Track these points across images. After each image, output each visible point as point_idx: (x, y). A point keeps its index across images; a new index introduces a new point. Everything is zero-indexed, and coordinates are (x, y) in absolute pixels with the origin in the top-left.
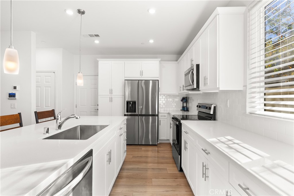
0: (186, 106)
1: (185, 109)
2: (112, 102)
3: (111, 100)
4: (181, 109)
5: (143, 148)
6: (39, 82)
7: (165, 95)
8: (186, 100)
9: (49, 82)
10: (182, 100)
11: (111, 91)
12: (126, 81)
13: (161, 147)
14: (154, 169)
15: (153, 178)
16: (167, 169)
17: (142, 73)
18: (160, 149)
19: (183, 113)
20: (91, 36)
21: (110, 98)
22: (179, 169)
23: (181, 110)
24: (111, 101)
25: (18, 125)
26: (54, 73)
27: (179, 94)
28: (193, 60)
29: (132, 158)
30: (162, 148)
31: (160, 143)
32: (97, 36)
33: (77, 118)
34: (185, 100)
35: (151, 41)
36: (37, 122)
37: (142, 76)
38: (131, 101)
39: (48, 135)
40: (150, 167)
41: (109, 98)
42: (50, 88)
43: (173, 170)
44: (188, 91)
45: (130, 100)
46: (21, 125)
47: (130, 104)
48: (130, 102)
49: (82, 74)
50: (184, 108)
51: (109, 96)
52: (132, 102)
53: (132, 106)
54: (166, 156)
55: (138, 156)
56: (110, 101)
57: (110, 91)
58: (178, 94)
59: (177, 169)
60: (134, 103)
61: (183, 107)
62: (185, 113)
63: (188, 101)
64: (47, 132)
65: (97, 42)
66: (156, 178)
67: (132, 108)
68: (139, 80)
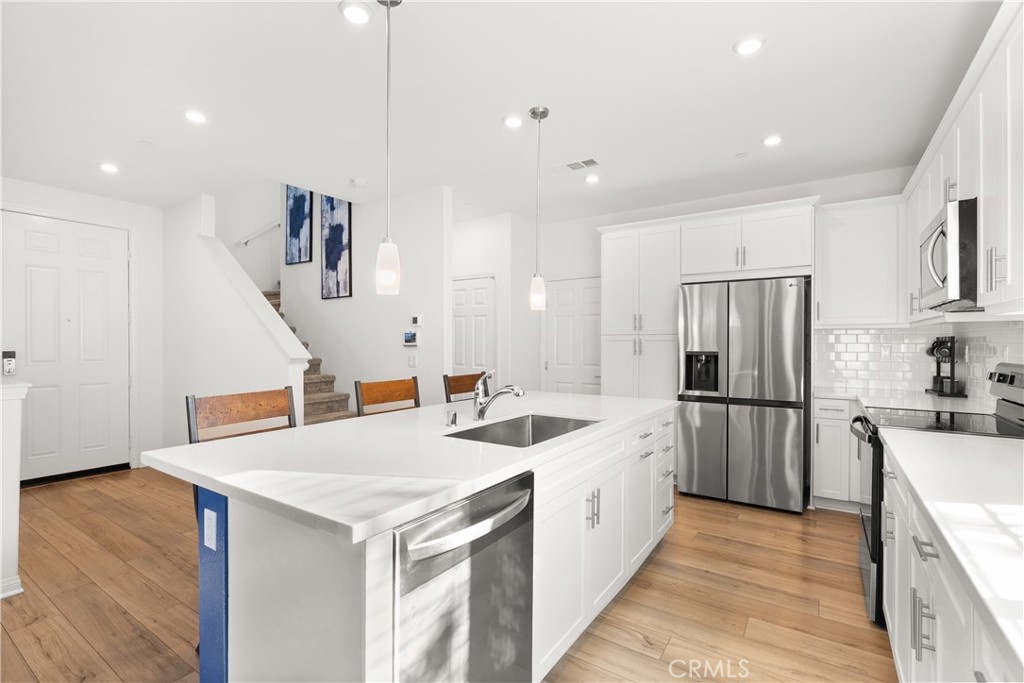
0: (949, 375)
1: (947, 389)
2: (640, 354)
3: (637, 350)
4: (930, 386)
5: (744, 515)
6: (462, 305)
7: (871, 332)
8: (952, 349)
9: (483, 304)
10: (931, 352)
11: (638, 323)
12: (686, 286)
13: (818, 523)
14: (766, 588)
15: (753, 616)
16: (821, 603)
17: (741, 256)
18: (811, 530)
19: (935, 404)
20: (574, 166)
21: (635, 343)
22: (873, 617)
23: (926, 390)
24: (637, 353)
25: (411, 402)
26: (493, 278)
27: (913, 325)
28: (953, 186)
29: (696, 536)
30: (820, 526)
31: (818, 511)
32: (590, 163)
33: (518, 395)
34: (945, 349)
35: (773, 141)
36: (448, 400)
37: (745, 268)
38: (701, 353)
39: (454, 429)
40: (751, 578)
41: (632, 343)
42: (484, 318)
43: (847, 612)
44: (941, 314)
45: (696, 349)
46: (417, 405)
47: (698, 361)
48: (697, 356)
49: (542, 278)
50: (942, 382)
51: (632, 338)
52: (707, 357)
53: (704, 370)
54: (830, 559)
55: (716, 537)
56: (635, 351)
57: (635, 323)
58: (908, 326)
59: (864, 614)
60: (713, 359)
61: (938, 380)
62: (948, 405)
63: (962, 355)
64: (454, 422)
65: (592, 179)
66: (764, 619)
67: (704, 377)
68: (728, 281)
